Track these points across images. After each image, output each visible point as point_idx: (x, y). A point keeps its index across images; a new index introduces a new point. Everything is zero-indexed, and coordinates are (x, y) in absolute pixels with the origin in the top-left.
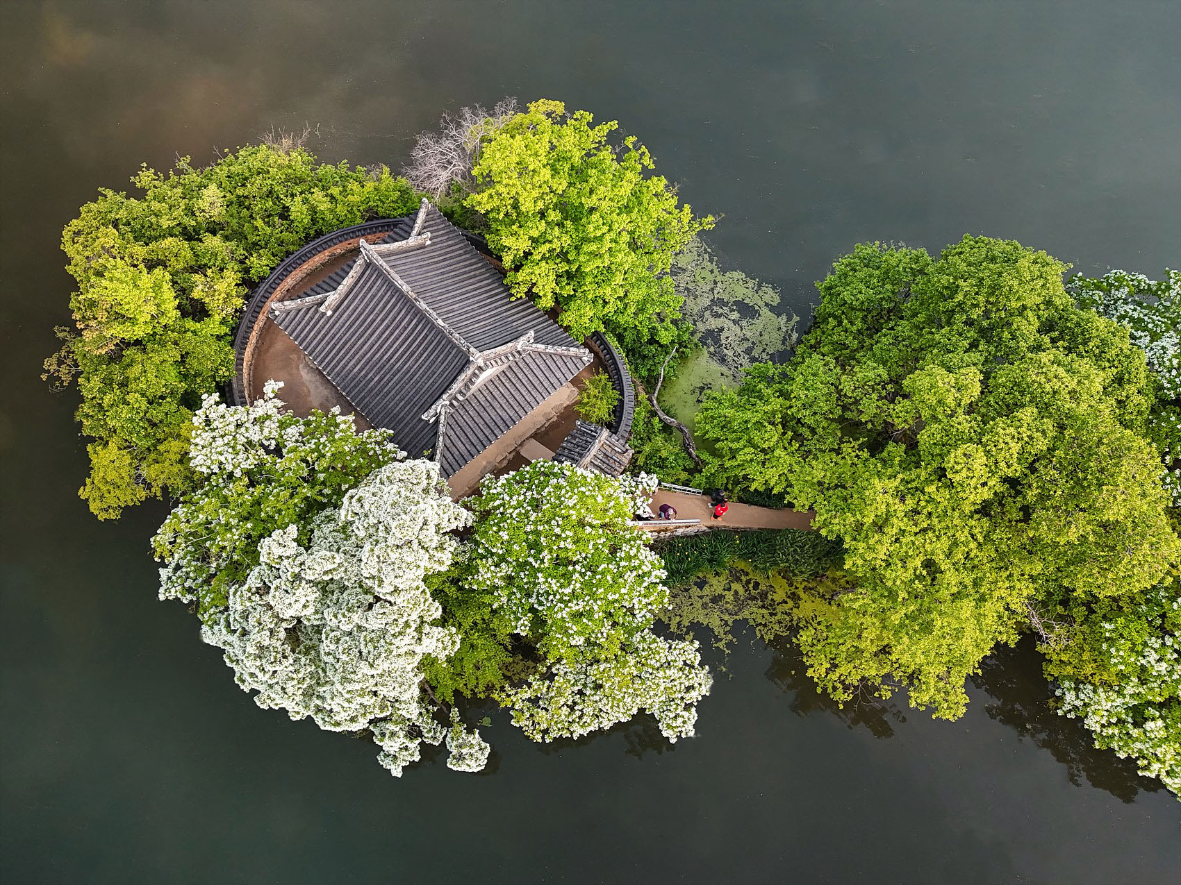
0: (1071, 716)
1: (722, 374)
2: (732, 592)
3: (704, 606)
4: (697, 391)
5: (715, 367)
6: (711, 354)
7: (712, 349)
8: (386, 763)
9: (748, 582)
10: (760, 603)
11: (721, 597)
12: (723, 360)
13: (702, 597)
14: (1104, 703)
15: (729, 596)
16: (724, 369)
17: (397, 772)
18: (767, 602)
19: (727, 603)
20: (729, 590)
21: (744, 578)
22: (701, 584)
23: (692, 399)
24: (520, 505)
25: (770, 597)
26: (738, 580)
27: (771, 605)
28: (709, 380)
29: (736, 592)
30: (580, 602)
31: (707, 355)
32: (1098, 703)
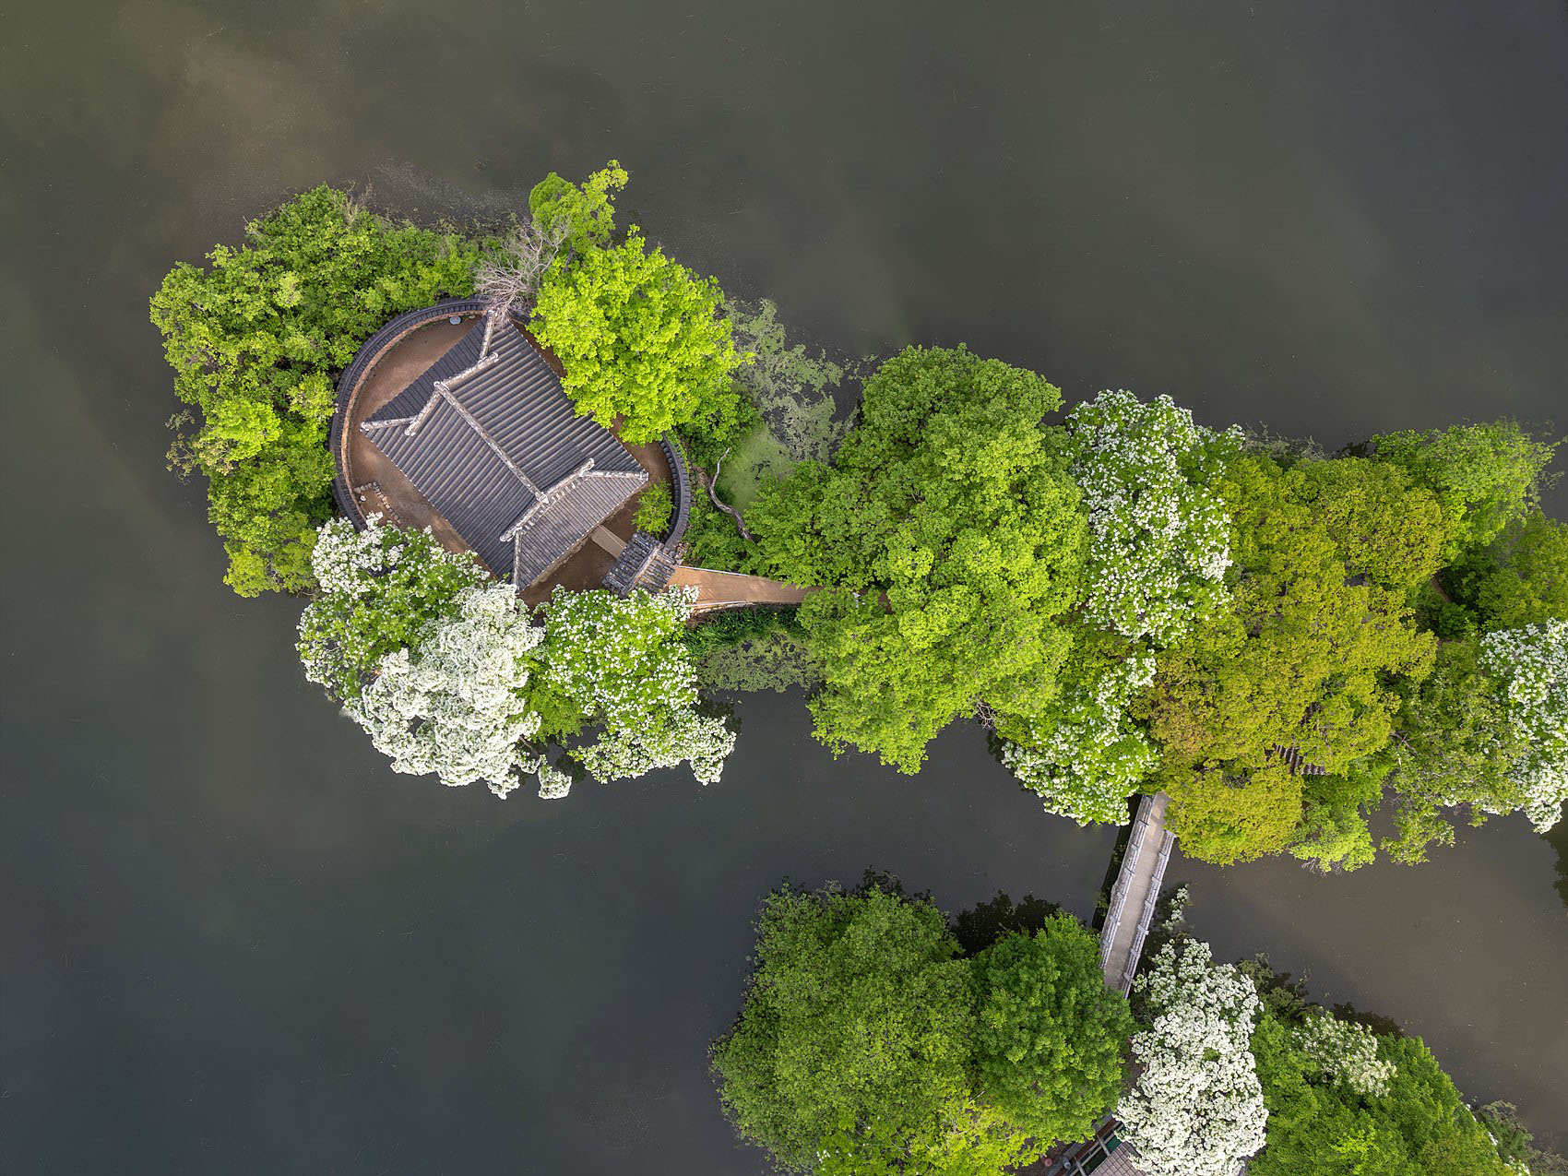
0: (1008, 766)
1: (780, 452)
2: (772, 653)
3: (749, 665)
4: (757, 468)
5: (774, 444)
6: (772, 430)
7: (773, 426)
8: (494, 790)
9: (786, 645)
10: (794, 663)
11: (763, 657)
12: (782, 438)
13: (746, 658)
14: (1028, 762)
15: (769, 656)
16: (783, 447)
17: (503, 796)
18: (800, 662)
19: (767, 662)
20: (769, 651)
21: (783, 642)
22: (747, 647)
23: (751, 476)
24: (579, 632)
25: (802, 658)
26: (778, 643)
27: (802, 665)
28: (768, 458)
29: (775, 654)
30: (627, 705)
31: (768, 431)
32: (1025, 762)
